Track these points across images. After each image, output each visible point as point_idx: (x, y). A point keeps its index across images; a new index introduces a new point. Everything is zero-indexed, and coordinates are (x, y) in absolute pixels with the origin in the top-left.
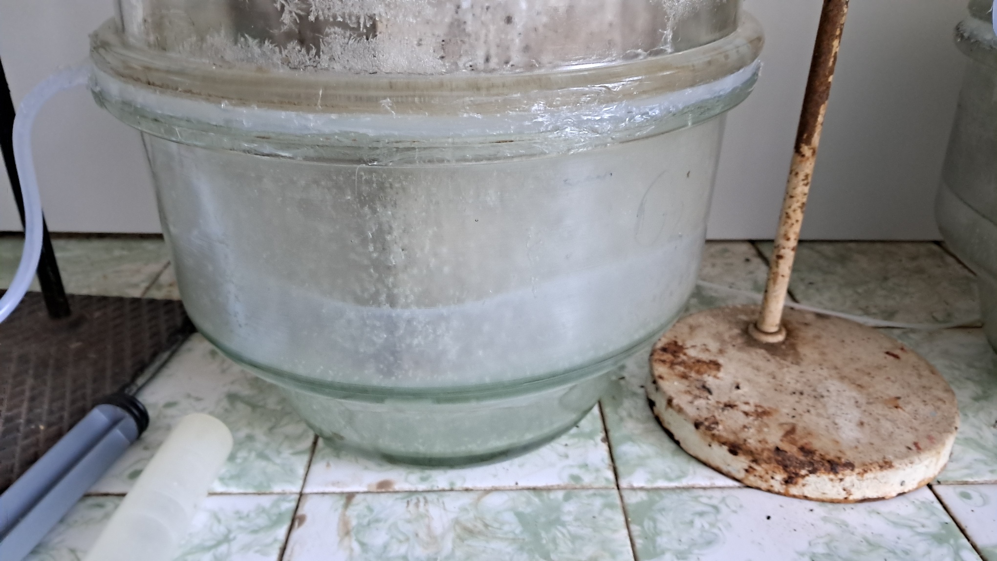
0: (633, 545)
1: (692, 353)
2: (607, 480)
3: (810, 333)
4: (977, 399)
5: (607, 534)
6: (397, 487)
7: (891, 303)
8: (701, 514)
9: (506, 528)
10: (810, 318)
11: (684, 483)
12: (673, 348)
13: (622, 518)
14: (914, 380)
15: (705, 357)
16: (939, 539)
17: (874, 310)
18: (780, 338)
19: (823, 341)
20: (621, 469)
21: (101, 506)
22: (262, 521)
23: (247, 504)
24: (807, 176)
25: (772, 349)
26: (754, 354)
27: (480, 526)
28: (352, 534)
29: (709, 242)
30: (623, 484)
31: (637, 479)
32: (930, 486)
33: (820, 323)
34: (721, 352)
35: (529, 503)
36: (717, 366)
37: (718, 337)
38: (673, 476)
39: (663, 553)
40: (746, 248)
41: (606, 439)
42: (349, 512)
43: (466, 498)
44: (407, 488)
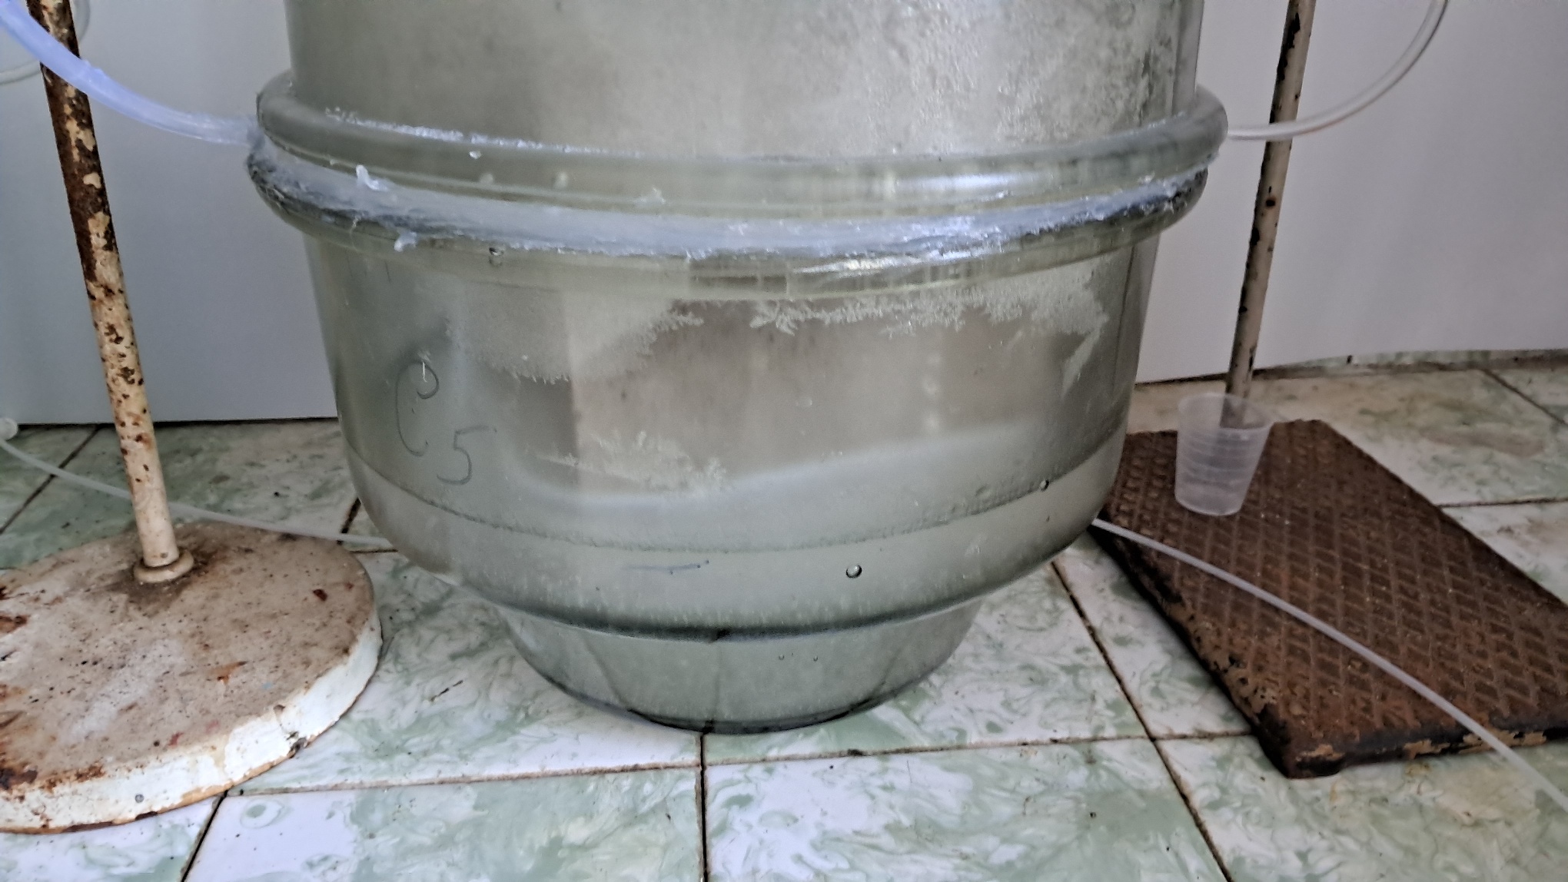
1: (6, 605)
3: (235, 565)
19: (234, 580)
32: (225, 794)
34: (56, 600)
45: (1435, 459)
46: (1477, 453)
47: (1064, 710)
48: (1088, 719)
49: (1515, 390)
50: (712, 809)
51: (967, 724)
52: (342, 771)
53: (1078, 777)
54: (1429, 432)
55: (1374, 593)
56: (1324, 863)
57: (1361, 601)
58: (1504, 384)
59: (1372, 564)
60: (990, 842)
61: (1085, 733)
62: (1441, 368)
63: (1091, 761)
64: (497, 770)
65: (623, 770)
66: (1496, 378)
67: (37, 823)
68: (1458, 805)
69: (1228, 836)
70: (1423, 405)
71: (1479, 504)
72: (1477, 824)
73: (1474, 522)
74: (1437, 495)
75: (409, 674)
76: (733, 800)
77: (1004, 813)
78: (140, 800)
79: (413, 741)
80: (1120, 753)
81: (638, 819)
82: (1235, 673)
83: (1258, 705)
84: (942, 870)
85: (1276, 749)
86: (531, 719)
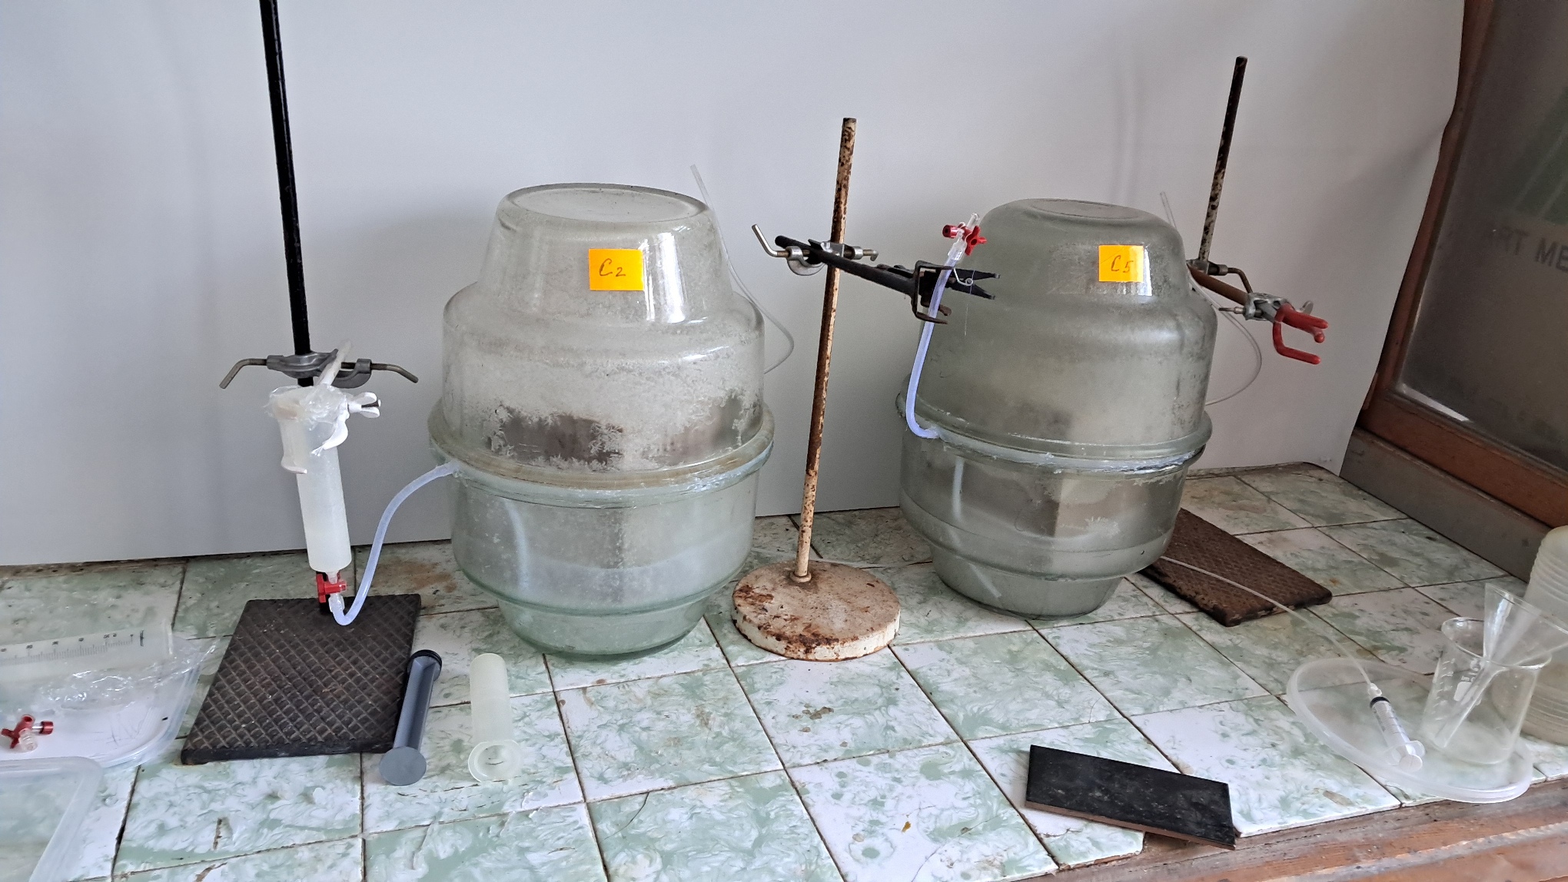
0: (743, 690)
1: (757, 591)
2: (724, 664)
3: (826, 575)
4: (920, 603)
5: (729, 686)
6: (608, 682)
7: (879, 551)
8: (776, 672)
9: (676, 691)
10: (827, 566)
11: (765, 660)
12: (746, 589)
13: (736, 680)
14: (879, 598)
15: (764, 593)
16: (891, 669)
17: (867, 557)
18: (808, 579)
19: (832, 580)
20: (730, 659)
22: (539, 706)
23: (527, 700)
24: (813, 486)
25: (803, 586)
26: (792, 589)
27: (663, 692)
28: (595, 703)
29: (756, 517)
30: (733, 665)
31: (740, 662)
32: (888, 646)
33: (833, 569)
34: (773, 589)
35: (685, 679)
36: (771, 597)
37: (772, 581)
38: (758, 658)
39: (759, 690)
40: (785, 520)
41: (718, 645)
42: (587, 695)
43: (650, 682)
44: (614, 681)
45: (1226, 516)
46: (1243, 513)
47: (1141, 608)
48: (1149, 610)
49: (1249, 485)
50: (1049, 640)
51: (1112, 614)
52: (922, 637)
53: (1156, 625)
54: (1220, 504)
56: (1238, 641)
57: (1224, 571)
58: (1244, 482)
59: (1222, 558)
60: (1141, 643)
61: (1151, 614)
62: (1217, 476)
63: (1157, 621)
64: (972, 634)
65: (1011, 632)
66: (1240, 479)
67: (835, 657)
68: (1270, 626)
69: (1208, 637)
70: (1216, 493)
71: (1247, 534)
72: (1275, 630)
73: (1249, 540)
74: (1232, 531)
75: (909, 609)
76: (1054, 638)
77: (1139, 635)
78: (865, 649)
79: (934, 628)
80: (1164, 618)
81: (1028, 644)
82: (1199, 597)
83: (1211, 605)
84: (1131, 649)
85: (1220, 617)
86: (967, 620)
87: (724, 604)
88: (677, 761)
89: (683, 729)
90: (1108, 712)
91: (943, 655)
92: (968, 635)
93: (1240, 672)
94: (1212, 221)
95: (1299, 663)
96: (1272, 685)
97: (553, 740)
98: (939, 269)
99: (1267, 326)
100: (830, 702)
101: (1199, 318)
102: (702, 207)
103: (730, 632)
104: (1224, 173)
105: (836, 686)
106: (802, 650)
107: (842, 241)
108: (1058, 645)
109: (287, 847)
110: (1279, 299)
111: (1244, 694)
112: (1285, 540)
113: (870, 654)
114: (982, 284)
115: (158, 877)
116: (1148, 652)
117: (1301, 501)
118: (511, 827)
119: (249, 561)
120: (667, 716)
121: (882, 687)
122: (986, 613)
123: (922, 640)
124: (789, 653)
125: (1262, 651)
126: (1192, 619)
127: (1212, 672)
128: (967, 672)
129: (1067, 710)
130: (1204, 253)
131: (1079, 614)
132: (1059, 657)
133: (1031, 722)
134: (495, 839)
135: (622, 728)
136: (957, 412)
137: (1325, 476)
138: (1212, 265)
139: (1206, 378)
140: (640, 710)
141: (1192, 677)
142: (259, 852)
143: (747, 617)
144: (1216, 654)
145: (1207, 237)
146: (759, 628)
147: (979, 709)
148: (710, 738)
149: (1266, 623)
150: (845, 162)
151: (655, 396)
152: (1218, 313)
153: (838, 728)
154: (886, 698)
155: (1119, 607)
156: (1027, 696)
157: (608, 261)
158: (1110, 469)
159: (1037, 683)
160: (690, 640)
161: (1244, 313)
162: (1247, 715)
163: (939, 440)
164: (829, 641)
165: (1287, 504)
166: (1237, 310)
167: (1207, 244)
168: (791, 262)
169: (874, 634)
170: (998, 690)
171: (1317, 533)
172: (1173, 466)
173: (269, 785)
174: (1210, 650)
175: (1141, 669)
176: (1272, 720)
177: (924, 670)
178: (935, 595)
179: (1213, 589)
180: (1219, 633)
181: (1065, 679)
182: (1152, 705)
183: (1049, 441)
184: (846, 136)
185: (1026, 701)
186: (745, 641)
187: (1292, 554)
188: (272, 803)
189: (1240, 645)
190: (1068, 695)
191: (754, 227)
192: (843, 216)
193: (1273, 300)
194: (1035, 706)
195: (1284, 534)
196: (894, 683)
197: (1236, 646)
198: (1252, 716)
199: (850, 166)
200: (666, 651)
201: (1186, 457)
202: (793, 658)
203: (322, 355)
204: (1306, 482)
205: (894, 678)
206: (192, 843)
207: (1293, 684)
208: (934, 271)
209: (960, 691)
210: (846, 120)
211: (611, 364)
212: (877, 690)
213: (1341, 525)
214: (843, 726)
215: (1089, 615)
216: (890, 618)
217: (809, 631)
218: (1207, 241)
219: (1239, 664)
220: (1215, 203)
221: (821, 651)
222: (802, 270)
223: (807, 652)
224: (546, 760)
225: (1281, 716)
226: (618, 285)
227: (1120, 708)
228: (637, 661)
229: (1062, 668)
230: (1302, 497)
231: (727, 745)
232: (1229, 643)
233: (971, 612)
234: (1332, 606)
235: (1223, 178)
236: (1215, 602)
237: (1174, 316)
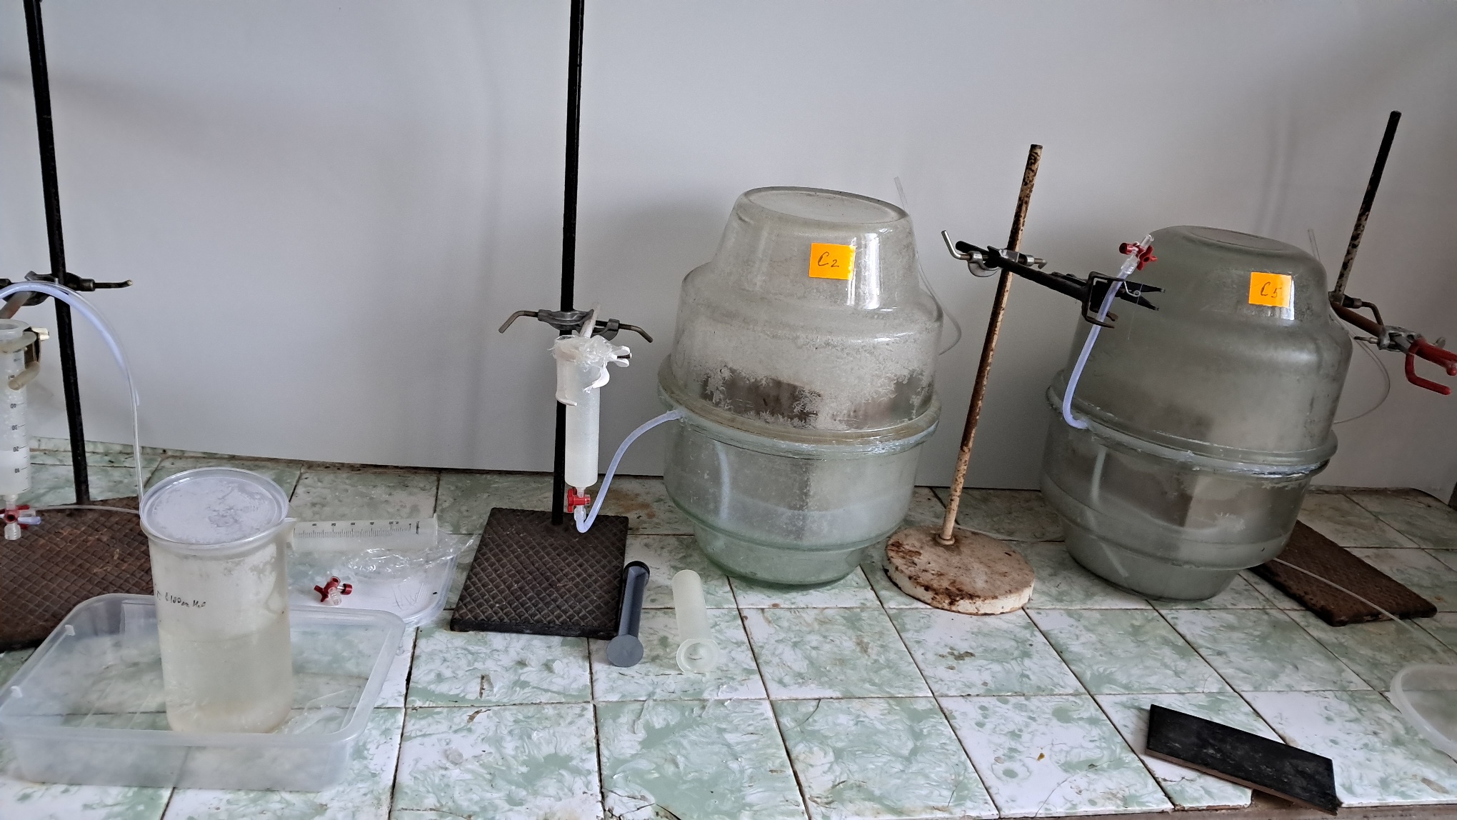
0: (896, 628)
1: (907, 547)
2: (877, 604)
3: (967, 540)
4: (1051, 575)
5: (883, 623)
6: (782, 606)
7: (1012, 526)
8: (922, 618)
9: (839, 621)
10: (967, 533)
11: (913, 606)
12: (897, 544)
13: (889, 620)
14: (1016, 565)
15: (913, 549)
16: (1026, 628)
17: (1002, 531)
18: (951, 542)
19: (973, 546)
20: (883, 601)
21: (648, 613)
22: (727, 618)
23: (717, 612)
24: (966, 461)
25: (947, 547)
26: (939, 550)
27: (827, 621)
28: (772, 622)
30: (886, 606)
31: (891, 604)
32: (1023, 608)
33: (974, 537)
34: (921, 547)
35: (845, 613)
36: (920, 554)
37: (920, 540)
38: (908, 604)
39: (909, 630)
40: (927, 491)
41: (873, 589)
42: (766, 615)
43: (816, 611)
44: (786, 606)
45: (1336, 530)
46: (1351, 528)
47: (1252, 601)
48: (1260, 604)
49: (1358, 504)
50: (1168, 619)
52: (1053, 605)
53: (1265, 617)
54: (1331, 519)
55: (1336, 575)
56: (1343, 640)
57: (1332, 576)
58: (1354, 502)
59: (1330, 565)
60: (1251, 631)
61: (1261, 607)
62: (1327, 492)
63: (1267, 614)
64: (1098, 607)
65: (1134, 609)
66: (1350, 498)
67: (975, 611)
69: (1316, 633)
70: (1325, 508)
71: (1356, 547)
72: (1380, 634)
73: (1357, 553)
74: (1342, 543)
75: (1042, 580)
76: (1173, 618)
77: (1250, 624)
78: (1003, 608)
79: (1064, 598)
80: (1273, 612)
81: (1150, 621)
82: (1308, 597)
83: (1319, 606)
84: (1242, 636)
85: (1328, 617)
86: (1093, 594)
87: (877, 555)
88: (843, 677)
89: (847, 652)
90: (1220, 686)
91: (1072, 621)
92: (1095, 607)
93: (1345, 667)
94: (1352, 259)
95: (1402, 666)
96: (1375, 682)
97: (740, 646)
98: (1110, 280)
99: (1401, 356)
100: (972, 648)
101: (1337, 343)
102: (902, 214)
103: (882, 579)
104: (1368, 215)
105: (977, 635)
106: (947, 601)
107: (1017, 249)
108: (1175, 624)
109: (535, 704)
110: (1414, 334)
111: (1348, 686)
112: (1392, 557)
113: (1007, 613)
114: (1148, 296)
115: (438, 713)
116: (1257, 639)
117: (1409, 523)
118: (711, 711)
119: (489, 477)
120: (832, 641)
121: (1017, 642)
122: (1109, 590)
123: (1054, 607)
124: (935, 603)
125: (1366, 651)
126: (1298, 615)
127: (1318, 663)
128: (1094, 638)
129: (1183, 680)
130: (1340, 287)
131: (1196, 600)
132: (1176, 634)
133: (1149, 686)
134: (699, 719)
135: (795, 645)
136: (1106, 407)
137: (1433, 503)
138: (1347, 298)
139: (1336, 399)
140: (810, 633)
141: (1299, 666)
142: (514, 704)
143: (899, 568)
144: (1322, 649)
145: (1345, 272)
146: (910, 578)
147: (1105, 670)
148: (869, 663)
149: (1371, 628)
150: (1028, 182)
151: (852, 369)
152: (1353, 340)
153: (980, 670)
154: (1021, 651)
155: (1233, 598)
156: (1147, 664)
157: (827, 254)
158: (1243, 470)
159: (1156, 654)
160: (849, 582)
161: (1379, 344)
162: (1350, 704)
163: (1087, 430)
164: (971, 597)
165: (1397, 525)
166: (1372, 340)
167: (1344, 279)
168: (972, 265)
169: (1012, 595)
170: (1122, 656)
171: (1423, 553)
172: (1301, 474)
173: (518, 654)
174: (1316, 645)
175: (1250, 653)
176: (1374, 712)
177: (1056, 632)
178: (1065, 570)
179: (1321, 591)
180: (1323, 630)
181: (1182, 653)
182: (1261, 685)
183: (1191, 440)
184: (1032, 159)
185: (1147, 668)
186: (895, 588)
187: (1397, 570)
188: (522, 669)
189: (1346, 644)
190: (1184, 668)
191: (943, 233)
192: (1022, 228)
193: (1408, 334)
194: (1155, 673)
195: (1391, 551)
196: (1029, 640)
197: (1341, 644)
198: (1355, 706)
199: (1032, 186)
200: (828, 587)
201: (1313, 467)
202: (938, 608)
203: (581, 313)
204: (1415, 507)
205: (1028, 636)
206: (463, 691)
207: (1397, 683)
208: (1106, 281)
209: (1088, 653)
210: (1033, 147)
211: (820, 340)
212: (1013, 643)
213: (1448, 550)
214: (983, 669)
215: (1205, 602)
216: (1027, 584)
217: (954, 587)
218: (1345, 276)
219: (1345, 660)
220: (1356, 243)
221: (964, 605)
222: (980, 272)
223: (951, 604)
224: (735, 661)
225: (1383, 709)
226: (831, 274)
227: (1231, 683)
228: (805, 593)
229: (1180, 644)
230: (1410, 520)
231: (885, 671)
232: (1335, 641)
233: (1097, 588)
234: (1435, 620)
235: (1366, 220)
236: (1323, 603)
237: (1314, 340)
